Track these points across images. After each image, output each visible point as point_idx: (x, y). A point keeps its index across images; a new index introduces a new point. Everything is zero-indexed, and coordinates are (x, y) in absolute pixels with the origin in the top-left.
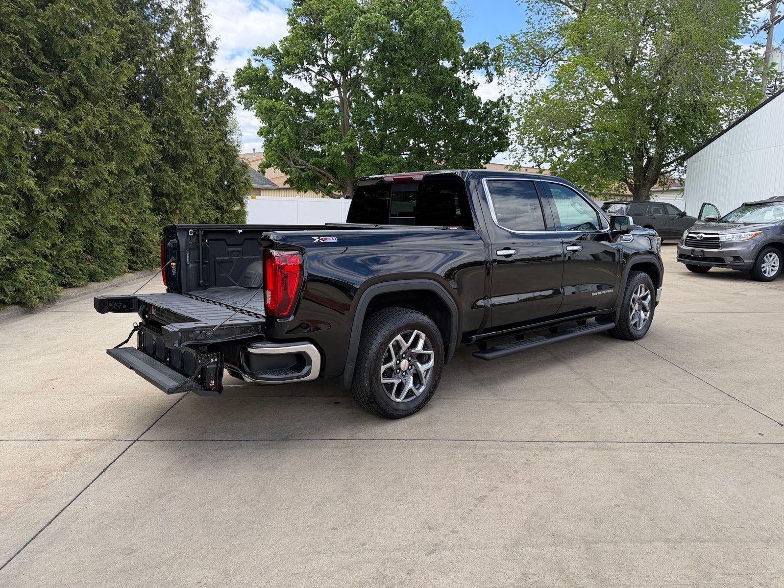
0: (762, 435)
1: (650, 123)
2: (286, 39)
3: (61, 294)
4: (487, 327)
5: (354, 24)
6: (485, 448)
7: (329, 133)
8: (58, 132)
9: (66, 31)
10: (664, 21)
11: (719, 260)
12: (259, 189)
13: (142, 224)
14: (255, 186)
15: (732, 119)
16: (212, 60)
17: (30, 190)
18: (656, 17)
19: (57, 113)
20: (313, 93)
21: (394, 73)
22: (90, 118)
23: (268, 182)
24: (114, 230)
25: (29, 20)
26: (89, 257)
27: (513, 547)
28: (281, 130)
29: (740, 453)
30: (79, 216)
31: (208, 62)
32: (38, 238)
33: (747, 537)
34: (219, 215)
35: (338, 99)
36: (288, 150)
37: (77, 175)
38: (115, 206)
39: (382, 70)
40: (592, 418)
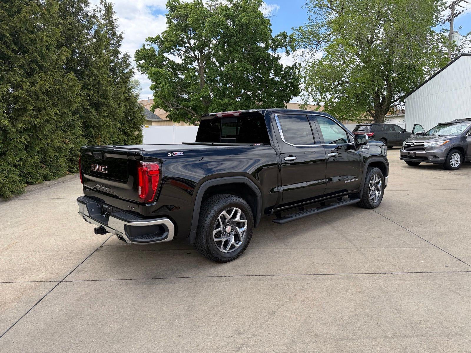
0: (447, 266)
1: (383, 77)
2: (166, 32)
3: (26, 189)
4: (280, 204)
5: (206, 22)
6: (277, 280)
7: (192, 87)
8: (22, 90)
9: (28, 30)
10: (389, 17)
11: (425, 158)
12: (151, 121)
13: (77, 145)
14: (147, 119)
15: (432, 74)
16: (120, 45)
17: (5, 126)
18: (384, 15)
19: (22, 79)
20: (182, 64)
21: (230, 51)
22: (42, 82)
23: (156, 117)
24: (59, 149)
25: (4, 24)
26: (44, 165)
27: (290, 344)
28: (163, 86)
29: (433, 278)
30: (37, 141)
31: (117, 46)
32: (11, 155)
33: (436, 333)
34: (126, 138)
35: (198, 67)
36: (168, 98)
37: (35, 116)
38: (59, 134)
39: (223, 49)
40: (344, 259)
